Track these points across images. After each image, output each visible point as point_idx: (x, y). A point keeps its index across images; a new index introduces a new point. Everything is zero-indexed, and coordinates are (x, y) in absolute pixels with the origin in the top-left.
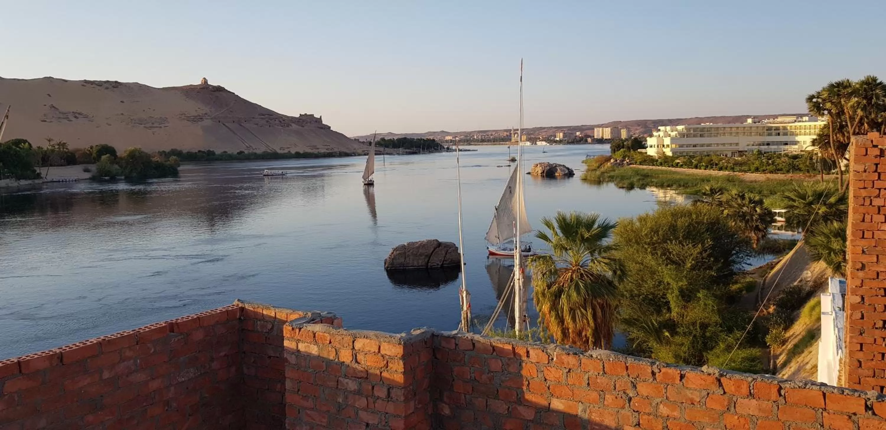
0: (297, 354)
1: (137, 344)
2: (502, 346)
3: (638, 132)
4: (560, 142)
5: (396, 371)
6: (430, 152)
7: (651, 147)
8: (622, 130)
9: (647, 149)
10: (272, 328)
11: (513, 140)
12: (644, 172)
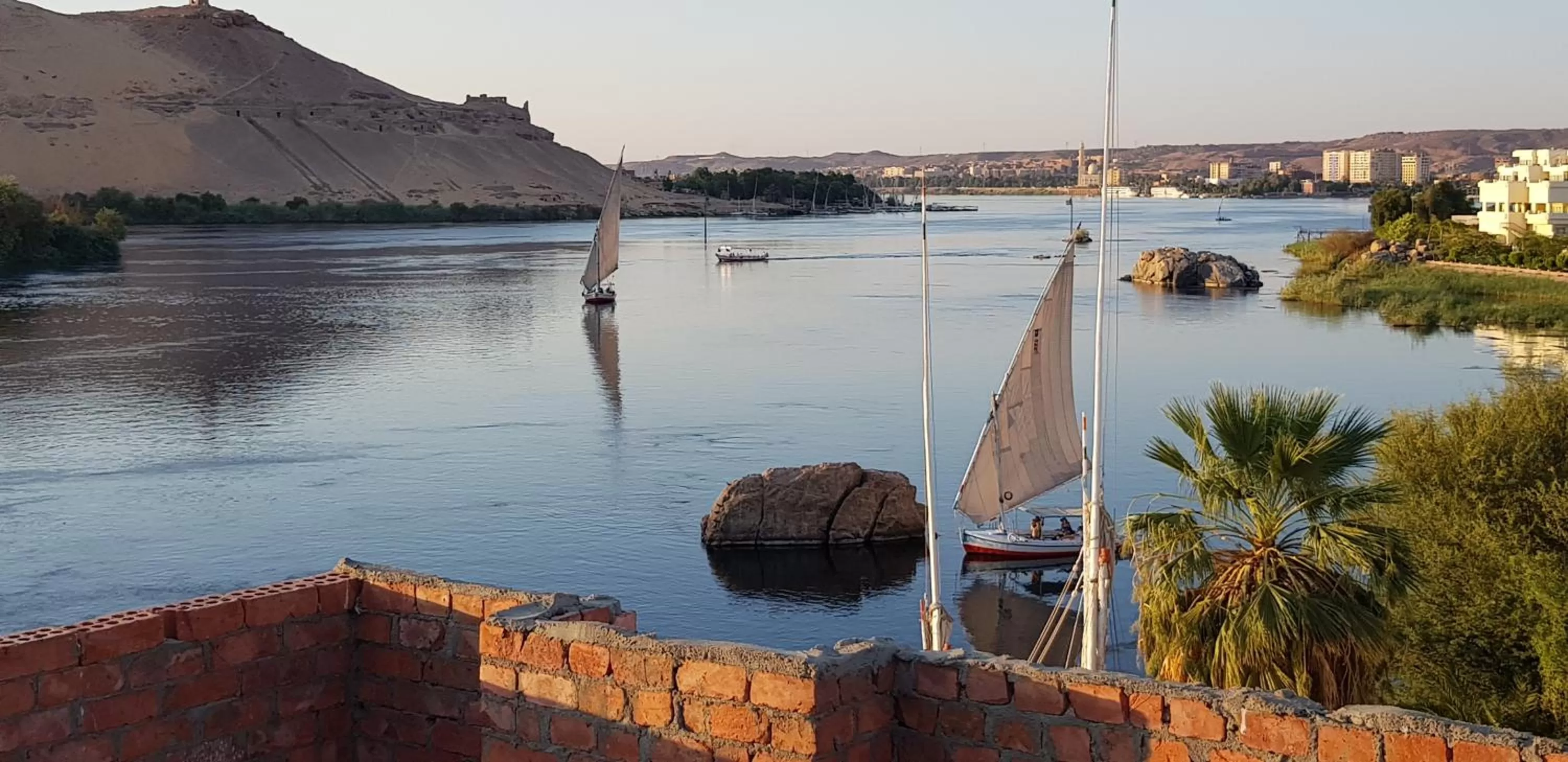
0: (515, 702)
1: (80, 664)
2: (1091, 692)
3: (1451, 164)
4: (1222, 189)
5: (793, 751)
6: (839, 212)
7: (1492, 208)
8: (1406, 159)
9: (1479, 213)
10: (442, 636)
11: (1082, 181)
12: (1472, 281)
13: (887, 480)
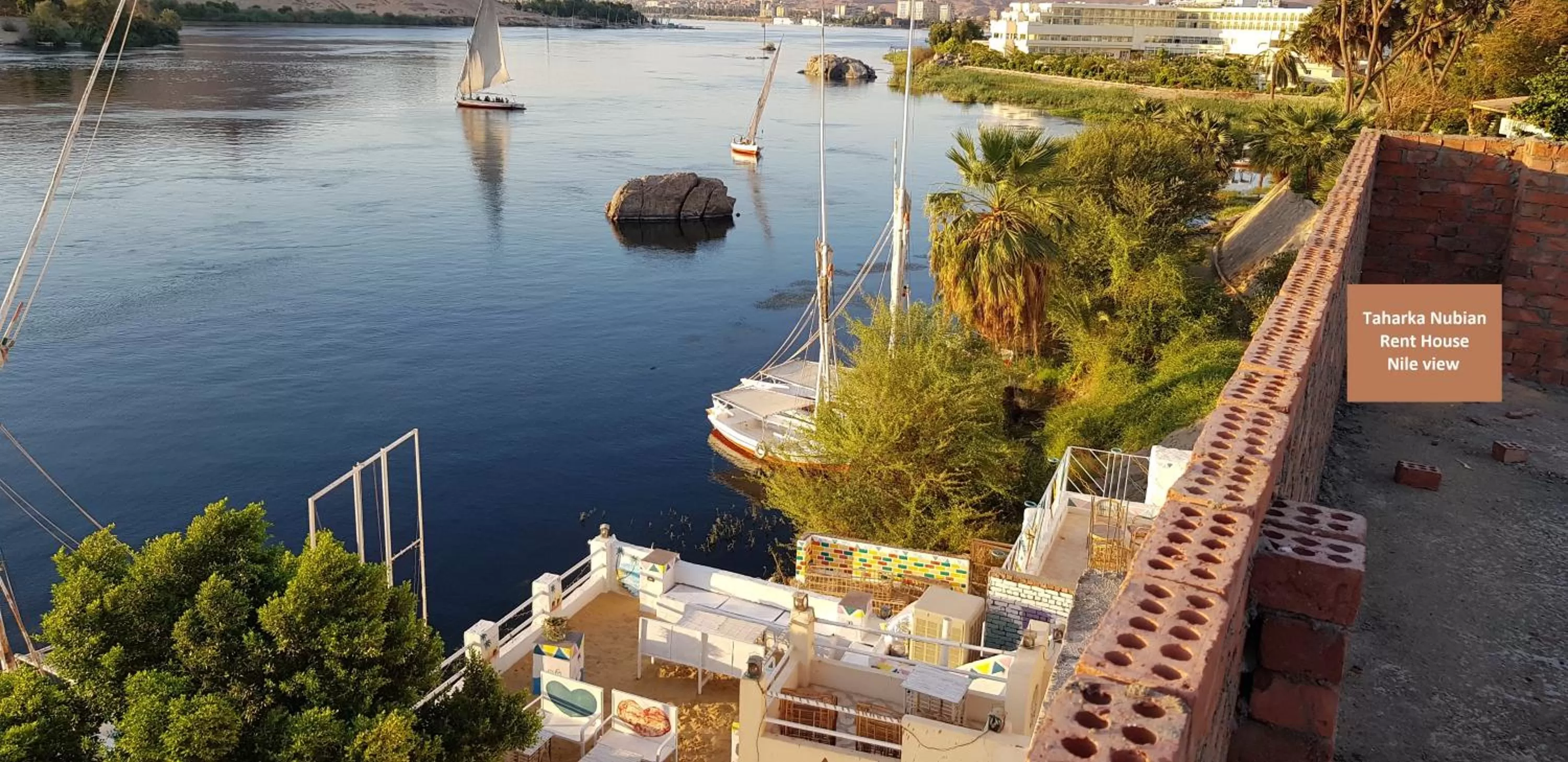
3: (965, 11)
4: (841, 21)
6: (623, 27)
7: (996, 36)
8: (942, 7)
9: (990, 40)
11: (762, 15)
12: (990, 78)
13: (712, 183)
